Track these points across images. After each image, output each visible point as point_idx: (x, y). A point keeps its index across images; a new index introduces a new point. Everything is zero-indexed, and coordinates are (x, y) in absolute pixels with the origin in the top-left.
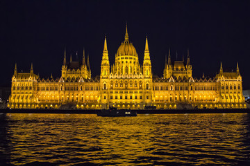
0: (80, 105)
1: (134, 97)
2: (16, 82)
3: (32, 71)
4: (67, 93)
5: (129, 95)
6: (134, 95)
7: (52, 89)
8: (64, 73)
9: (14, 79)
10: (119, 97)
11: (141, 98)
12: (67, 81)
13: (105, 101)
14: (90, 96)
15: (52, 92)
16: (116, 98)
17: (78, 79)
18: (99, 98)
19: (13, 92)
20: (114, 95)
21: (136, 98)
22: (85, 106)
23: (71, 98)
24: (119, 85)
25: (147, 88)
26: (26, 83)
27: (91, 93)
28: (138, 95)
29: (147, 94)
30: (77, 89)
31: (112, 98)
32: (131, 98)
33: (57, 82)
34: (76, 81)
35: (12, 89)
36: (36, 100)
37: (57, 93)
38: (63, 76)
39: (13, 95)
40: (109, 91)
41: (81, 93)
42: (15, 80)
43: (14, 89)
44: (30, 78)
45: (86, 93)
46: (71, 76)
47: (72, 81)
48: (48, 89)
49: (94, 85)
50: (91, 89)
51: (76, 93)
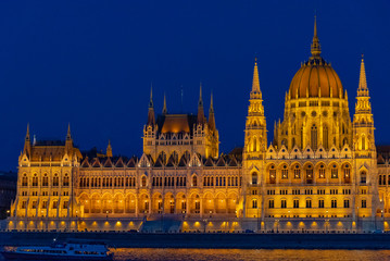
0: (191, 222)
1: (328, 203)
2: (28, 167)
3: (69, 143)
4: (157, 192)
5: (315, 199)
6: (328, 199)
7: (119, 184)
8: (150, 143)
9: (24, 160)
10: (290, 203)
11: (346, 205)
12: (157, 165)
13: (254, 213)
14: (216, 200)
15: (119, 192)
16: (284, 205)
17: (185, 158)
18: (241, 206)
19: (20, 190)
20: (278, 199)
21: (334, 205)
22: (204, 224)
23: (167, 206)
24: (291, 174)
25: (363, 181)
26: (55, 170)
27: (220, 191)
28: (340, 199)
29: (362, 197)
30: (182, 183)
31: (271, 205)
32: (321, 205)
33: (132, 166)
34: (182, 165)
35: (20, 183)
36: (80, 211)
37: (131, 192)
38: (147, 150)
39: (21, 199)
40: (264, 189)
41: (195, 192)
42: (28, 163)
43: (25, 184)
44: (66, 159)
45: (208, 191)
46: (168, 151)
47: (170, 165)
48: (107, 184)
49: (228, 172)
50: (221, 183)
51: (181, 192)
